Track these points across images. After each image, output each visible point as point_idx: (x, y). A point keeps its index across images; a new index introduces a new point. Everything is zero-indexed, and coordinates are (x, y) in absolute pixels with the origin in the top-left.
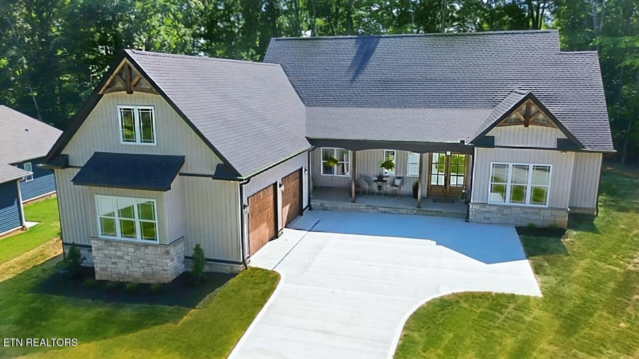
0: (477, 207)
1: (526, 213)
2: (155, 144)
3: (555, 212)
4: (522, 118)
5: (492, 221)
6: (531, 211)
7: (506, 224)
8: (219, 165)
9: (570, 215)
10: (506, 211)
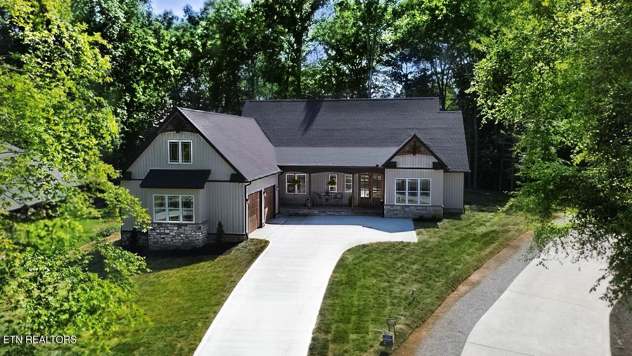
0: (389, 207)
1: (418, 210)
2: (192, 163)
3: (435, 208)
4: (412, 150)
5: (398, 216)
6: (421, 208)
7: (407, 218)
8: (232, 174)
9: (444, 209)
10: (406, 209)
